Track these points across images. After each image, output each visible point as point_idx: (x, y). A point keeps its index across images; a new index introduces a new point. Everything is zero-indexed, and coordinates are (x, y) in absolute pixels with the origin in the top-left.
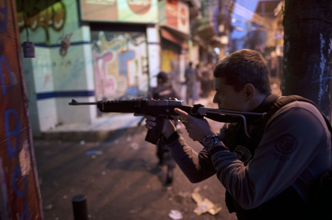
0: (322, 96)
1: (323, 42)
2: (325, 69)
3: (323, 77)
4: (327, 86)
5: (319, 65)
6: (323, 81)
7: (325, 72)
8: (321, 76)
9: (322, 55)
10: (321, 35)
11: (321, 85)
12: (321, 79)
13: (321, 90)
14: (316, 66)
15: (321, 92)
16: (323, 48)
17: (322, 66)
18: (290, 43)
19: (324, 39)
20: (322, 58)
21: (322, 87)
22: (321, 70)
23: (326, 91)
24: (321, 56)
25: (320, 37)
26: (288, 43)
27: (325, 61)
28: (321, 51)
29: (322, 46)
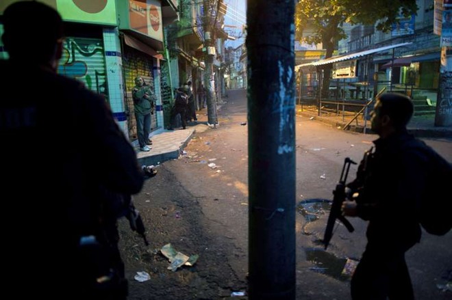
0: (283, 127)
1: (282, 69)
2: (285, 98)
3: (283, 106)
4: (288, 116)
5: (278, 94)
6: (283, 110)
7: (285, 101)
8: (281, 106)
9: (282, 83)
10: (280, 63)
11: (281, 115)
12: (281, 109)
13: (282, 120)
14: (276, 95)
15: (282, 122)
16: (282, 77)
17: (282, 95)
18: (252, 70)
19: (282, 66)
20: (282, 87)
21: (283, 116)
22: (280, 100)
23: (287, 120)
24: (279, 85)
25: (278, 64)
26: (250, 69)
27: (285, 89)
28: (281, 79)
29: (281, 74)
